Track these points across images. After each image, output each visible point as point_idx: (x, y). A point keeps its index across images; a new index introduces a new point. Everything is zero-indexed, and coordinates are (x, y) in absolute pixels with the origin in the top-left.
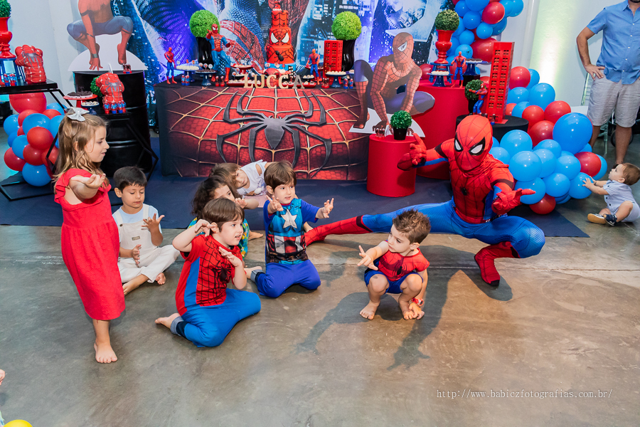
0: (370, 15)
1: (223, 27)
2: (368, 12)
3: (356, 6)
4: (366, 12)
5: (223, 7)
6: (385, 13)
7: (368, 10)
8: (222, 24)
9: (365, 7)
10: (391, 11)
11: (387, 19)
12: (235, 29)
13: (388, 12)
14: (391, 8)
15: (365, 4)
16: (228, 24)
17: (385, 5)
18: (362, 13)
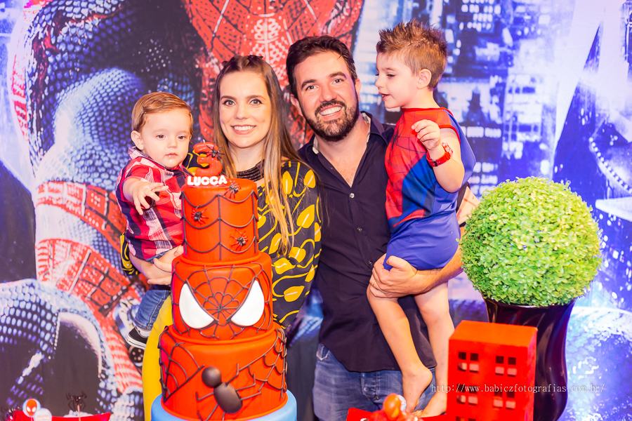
0: (542, 156)
1: (49, 202)
2: (536, 144)
3: (493, 125)
4: (527, 145)
5: (47, 141)
6: (593, 148)
7: (535, 137)
8: (47, 194)
9: (526, 128)
10: (610, 139)
11: (603, 166)
12: (89, 208)
13: (603, 145)
14: (611, 129)
15: (523, 120)
16: (65, 194)
17: (593, 120)
18: (514, 148)
